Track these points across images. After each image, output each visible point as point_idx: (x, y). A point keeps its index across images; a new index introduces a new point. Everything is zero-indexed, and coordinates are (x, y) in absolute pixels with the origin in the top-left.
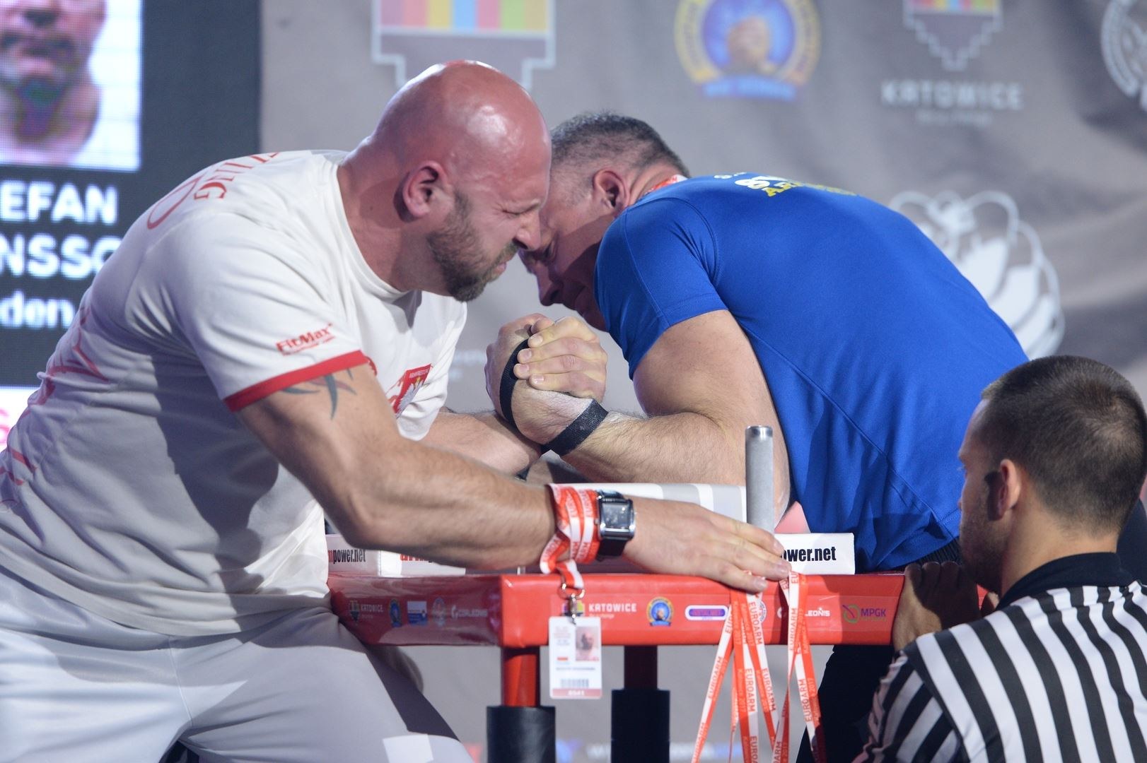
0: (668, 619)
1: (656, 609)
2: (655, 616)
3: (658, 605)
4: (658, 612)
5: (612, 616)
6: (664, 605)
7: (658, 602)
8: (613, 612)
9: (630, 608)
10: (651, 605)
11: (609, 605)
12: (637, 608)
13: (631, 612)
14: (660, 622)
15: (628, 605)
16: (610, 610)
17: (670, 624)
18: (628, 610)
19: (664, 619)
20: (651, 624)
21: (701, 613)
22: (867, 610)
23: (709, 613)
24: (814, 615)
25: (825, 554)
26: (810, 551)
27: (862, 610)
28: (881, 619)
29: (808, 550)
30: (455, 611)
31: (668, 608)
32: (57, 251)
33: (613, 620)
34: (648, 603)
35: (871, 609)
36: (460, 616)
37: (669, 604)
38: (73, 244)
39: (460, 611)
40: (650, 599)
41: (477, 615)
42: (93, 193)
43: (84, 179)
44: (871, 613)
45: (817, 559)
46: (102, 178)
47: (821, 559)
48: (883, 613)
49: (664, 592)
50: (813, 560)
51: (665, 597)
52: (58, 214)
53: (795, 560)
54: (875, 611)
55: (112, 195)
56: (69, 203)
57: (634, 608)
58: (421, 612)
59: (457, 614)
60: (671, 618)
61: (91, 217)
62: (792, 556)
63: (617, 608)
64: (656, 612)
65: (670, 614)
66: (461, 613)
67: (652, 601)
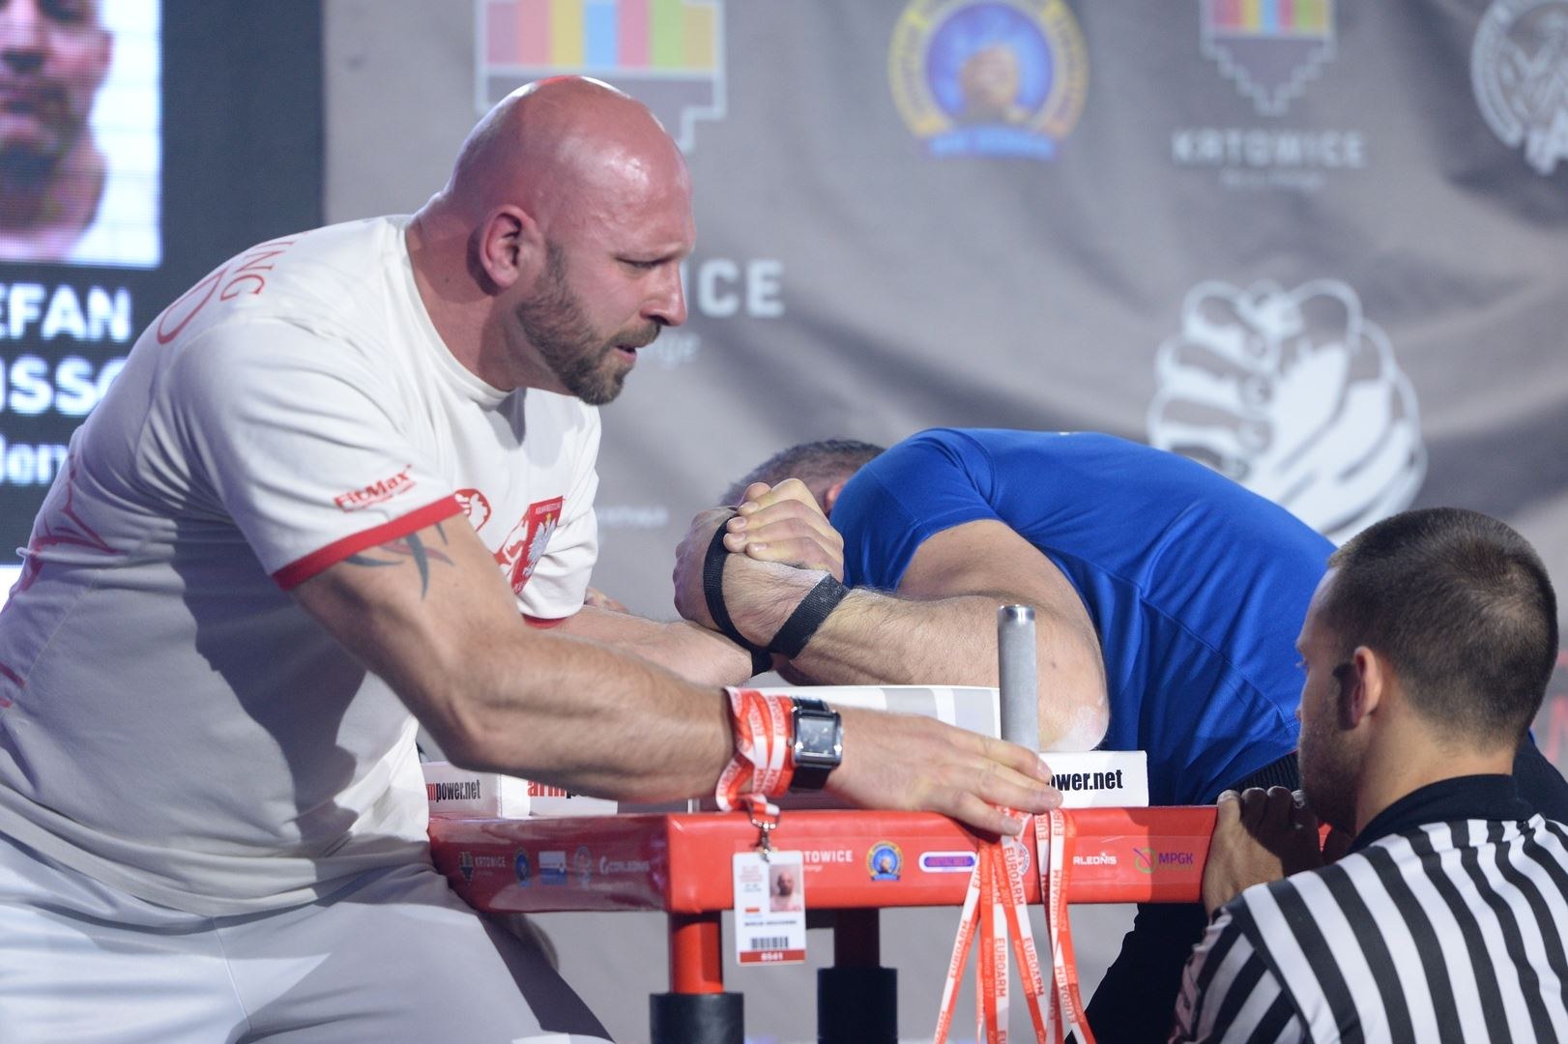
0: (896, 872)
1: (880, 858)
2: (879, 868)
3: (882, 852)
4: (883, 861)
5: (818, 869)
6: (890, 852)
7: (882, 848)
8: (820, 863)
9: (844, 856)
10: (872, 852)
11: (815, 853)
12: (854, 856)
13: (845, 862)
14: (885, 876)
15: (841, 853)
16: (816, 860)
17: (898, 878)
18: (841, 860)
19: (890, 871)
20: (873, 879)
21: (941, 862)
22: (1167, 855)
23: (951, 862)
24: (1096, 863)
25: (1108, 780)
26: (1087, 777)
27: (1161, 855)
28: (1186, 867)
29: (1084, 775)
30: (606, 864)
31: (895, 856)
32: (50, 378)
33: (819, 873)
34: (868, 848)
35: (1172, 854)
36: (612, 870)
37: (897, 850)
38: (71, 371)
39: (611, 864)
40: (870, 844)
41: (635, 870)
42: (98, 299)
43: (85, 279)
44: (1172, 860)
45: (1096, 788)
46: (111, 278)
47: (1102, 787)
48: (1189, 859)
49: (889, 834)
50: (1091, 787)
51: (892, 841)
52: (50, 328)
53: (1067, 788)
54: (1178, 857)
55: (123, 301)
56: (65, 313)
57: (849, 859)
58: (557, 867)
59: (607, 869)
60: (899, 870)
61: (96, 332)
62: (1063, 783)
63: (826, 856)
64: (880, 861)
65: (898, 865)
66: (613, 867)
67: (874, 846)
